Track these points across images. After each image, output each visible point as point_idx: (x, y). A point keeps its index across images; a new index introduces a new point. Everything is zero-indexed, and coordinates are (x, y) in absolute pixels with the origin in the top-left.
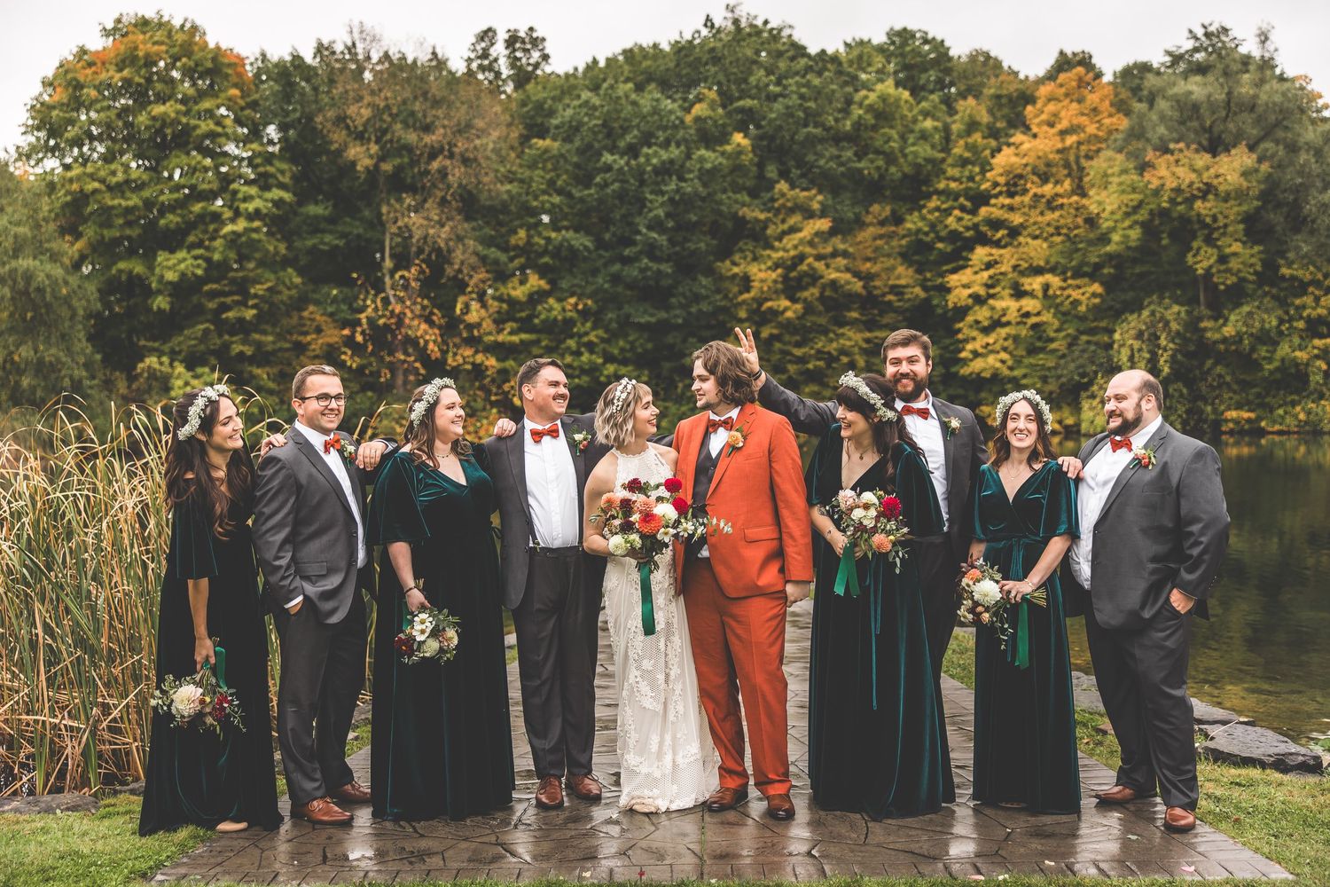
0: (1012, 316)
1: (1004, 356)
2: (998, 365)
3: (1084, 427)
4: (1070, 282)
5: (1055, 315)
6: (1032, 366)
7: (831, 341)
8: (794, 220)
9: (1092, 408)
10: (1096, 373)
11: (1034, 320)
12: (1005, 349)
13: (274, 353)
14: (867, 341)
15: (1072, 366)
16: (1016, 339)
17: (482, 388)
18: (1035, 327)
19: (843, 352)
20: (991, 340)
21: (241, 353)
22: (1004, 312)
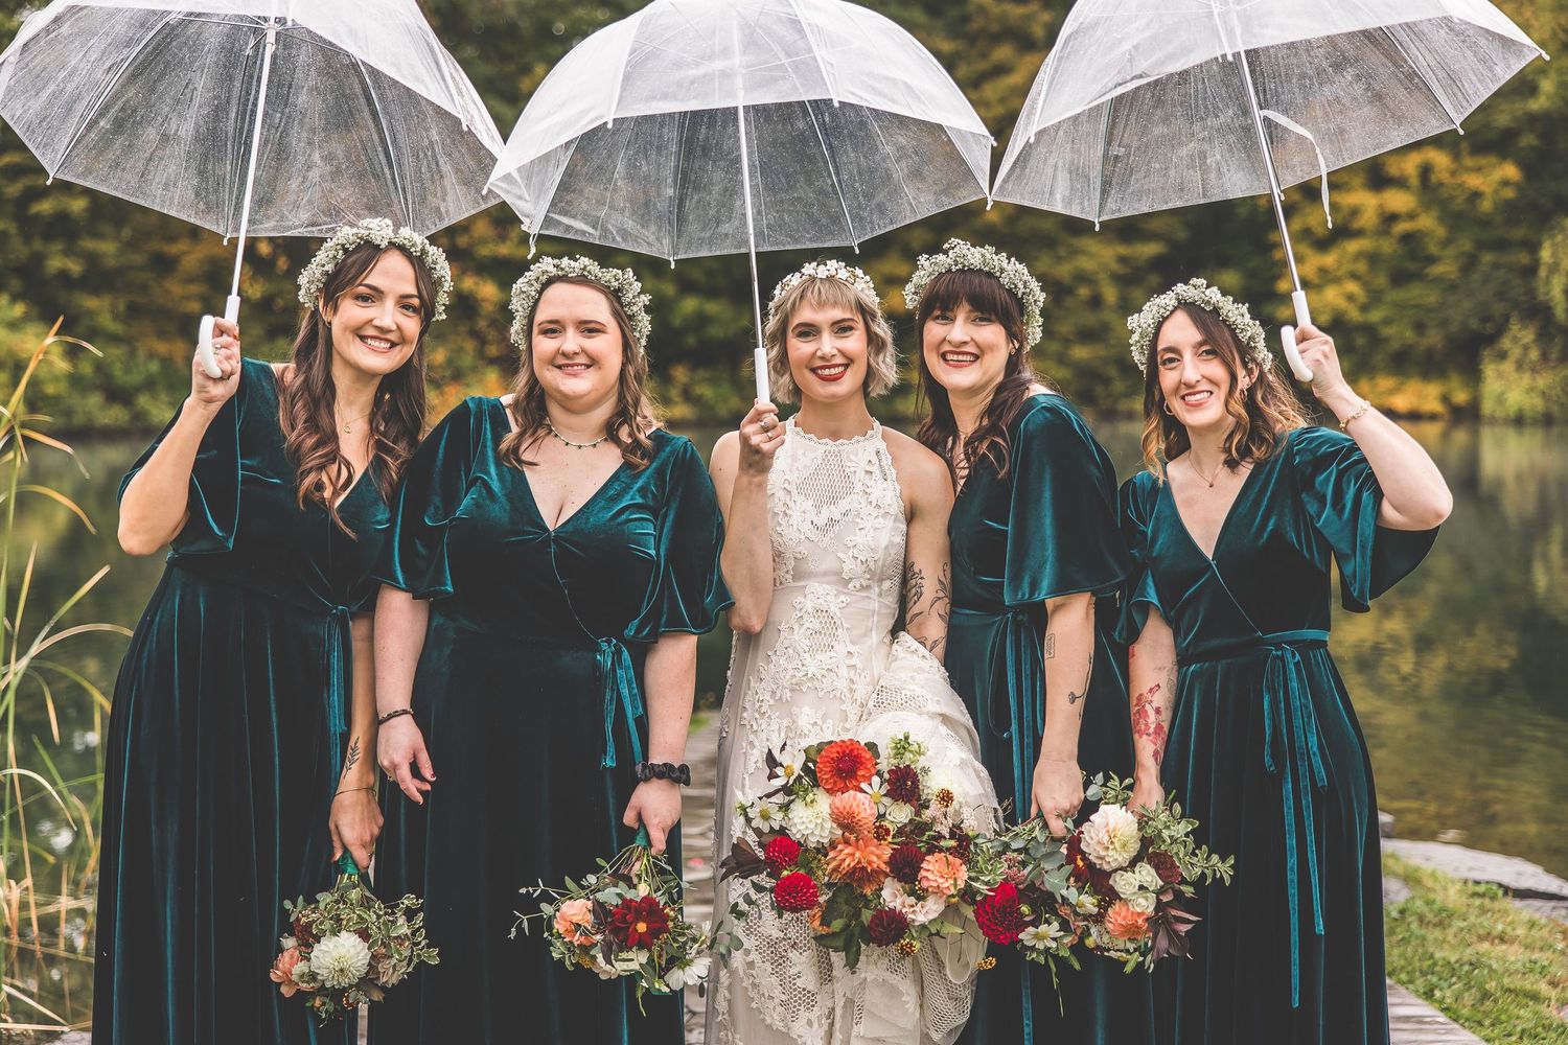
0: (1368, 219)
1: (1352, 287)
2: (1342, 304)
3: (1487, 407)
4: (1469, 162)
5: (1441, 219)
6: (1400, 306)
7: (1059, 260)
8: (1003, 53)
9: (1500, 375)
10: (1507, 318)
11: (1402, 227)
12: (1354, 276)
13: (119, 272)
14: (1123, 260)
15: (1467, 305)
16: (1373, 258)
17: (475, 334)
18: (1408, 238)
19: (1082, 278)
20: (1329, 259)
21: (63, 275)
22: (1355, 212)
